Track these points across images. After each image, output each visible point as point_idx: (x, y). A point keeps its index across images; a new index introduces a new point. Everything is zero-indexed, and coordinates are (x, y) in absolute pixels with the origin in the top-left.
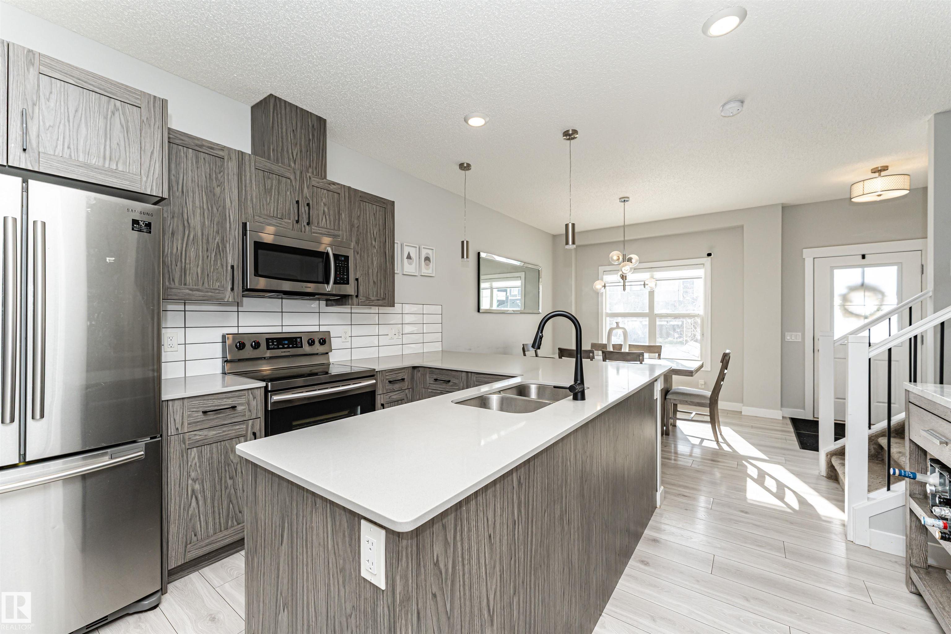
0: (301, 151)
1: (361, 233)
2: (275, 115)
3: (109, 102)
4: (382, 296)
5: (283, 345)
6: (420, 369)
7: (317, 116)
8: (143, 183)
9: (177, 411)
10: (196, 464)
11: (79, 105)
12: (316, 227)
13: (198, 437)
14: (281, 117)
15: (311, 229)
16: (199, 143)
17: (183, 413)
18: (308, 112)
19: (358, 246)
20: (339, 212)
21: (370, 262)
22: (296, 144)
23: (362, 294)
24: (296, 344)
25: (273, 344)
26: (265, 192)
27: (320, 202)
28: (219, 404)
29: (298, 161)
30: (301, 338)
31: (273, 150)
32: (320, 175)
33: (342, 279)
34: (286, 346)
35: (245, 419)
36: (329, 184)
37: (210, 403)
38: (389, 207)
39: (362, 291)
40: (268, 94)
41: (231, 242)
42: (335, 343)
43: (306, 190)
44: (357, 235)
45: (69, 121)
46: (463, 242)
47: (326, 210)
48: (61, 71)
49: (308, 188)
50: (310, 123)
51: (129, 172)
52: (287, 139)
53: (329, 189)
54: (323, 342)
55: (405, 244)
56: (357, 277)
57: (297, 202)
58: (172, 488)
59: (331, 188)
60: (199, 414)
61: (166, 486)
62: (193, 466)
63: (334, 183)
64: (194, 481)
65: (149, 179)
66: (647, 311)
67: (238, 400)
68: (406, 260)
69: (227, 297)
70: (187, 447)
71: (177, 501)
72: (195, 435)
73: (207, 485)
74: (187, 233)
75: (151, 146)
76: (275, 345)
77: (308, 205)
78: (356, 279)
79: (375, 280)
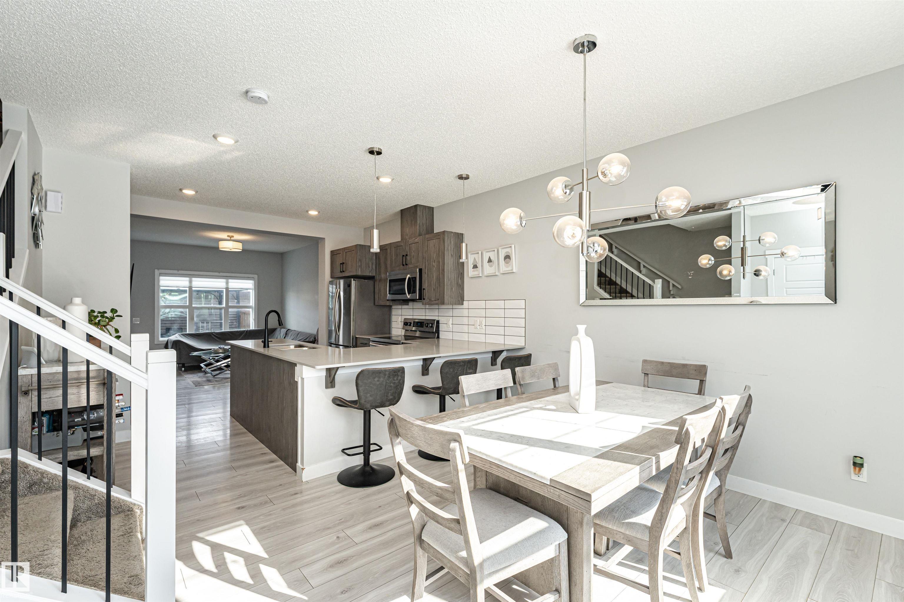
0: (409, 228)
1: (427, 260)
5: (418, 325)
12: (410, 265)
15: (408, 267)
20: (419, 253)
23: (427, 298)
24: (422, 326)
26: (396, 256)
27: (412, 251)
29: (408, 234)
30: (425, 322)
32: (415, 236)
33: (414, 290)
38: (442, 236)
47: (414, 254)
49: (407, 246)
50: (412, 212)
52: (405, 227)
55: (484, 251)
57: (404, 256)
68: (486, 264)
77: (407, 255)
78: (424, 289)
79: (435, 288)
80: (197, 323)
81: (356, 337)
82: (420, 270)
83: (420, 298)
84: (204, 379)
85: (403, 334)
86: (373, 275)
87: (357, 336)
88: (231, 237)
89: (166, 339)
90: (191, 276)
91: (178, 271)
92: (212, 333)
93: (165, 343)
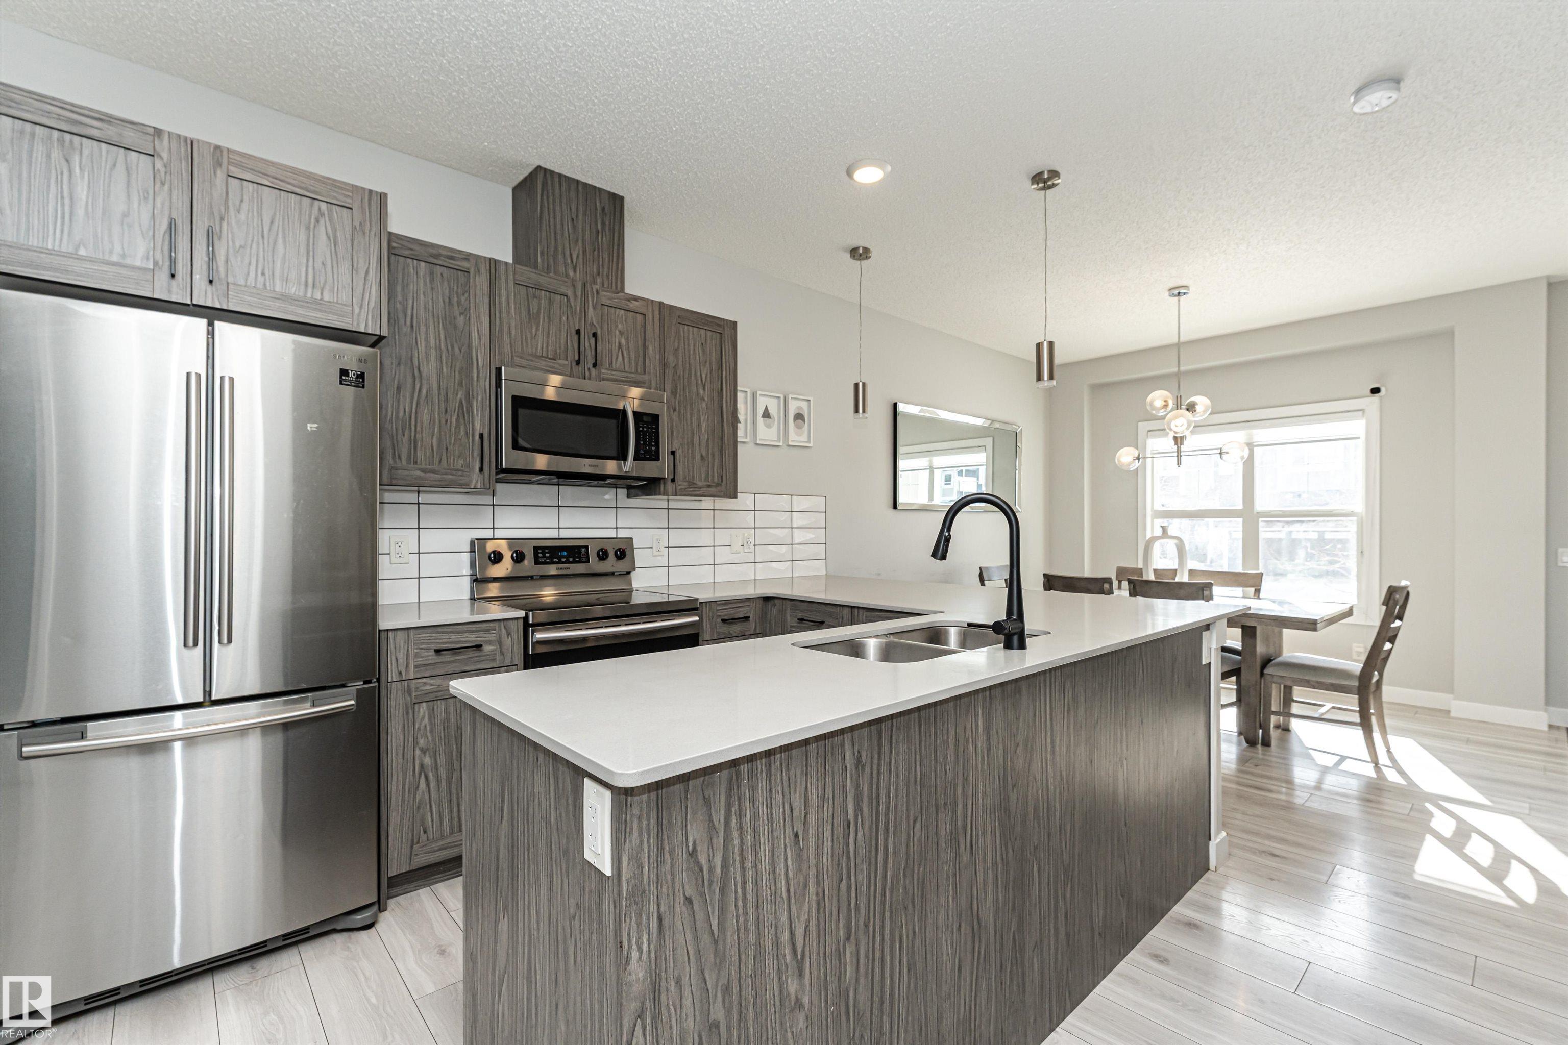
0: (584, 251)
1: (679, 377)
2: (545, 197)
3: (312, 205)
4: (716, 480)
5: (560, 558)
6: (776, 601)
7: (609, 192)
8: (355, 317)
9: (400, 647)
10: (426, 726)
11: (275, 214)
12: (609, 370)
13: (428, 687)
14: (554, 201)
15: (600, 373)
16: (434, 251)
17: (408, 650)
18: (595, 187)
19: (675, 398)
20: (645, 344)
21: (695, 424)
22: (577, 240)
23: (682, 477)
24: (579, 557)
25: (544, 556)
26: (530, 318)
27: (613, 329)
28: (456, 640)
29: (580, 267)
30: (587, 547)
31: (542, 253)
32: (614, 287)
33: (649, 452)
34: (563, 560)
35: (495, 665)
36: (629, 301)
37: (445, 637)
38: (727, 332)
39: (681, 473)
40: (534, 167)
41: (480, 398)
42: (640, 557)
43: (591, 311)
44: (674, 380)
45: (263, 237)
46: (856, 385)
47: (623, 341)
48: (253, 170)
49: (594, 308)
50: (598, 204)
51: (337, 303)
52: (563, 234)
53: (627, 308)
54: (621, 554)
55: (759, 393)
56: (674, 449)
57: (578, 332)
58: (394, 758)
59: (631, 306)
60: (430, 654)
61: (385, 755)
62: (422, 729)
63: (636, 299)
64: (424, 751)
65: (363, 310)
66: (1239, 505)
67: (485, 635)
68: (760, 421)
69: (474, 481)
70: (414, 701)
71: (401, 779)
72: (425, 684)
73: (442, 760)
74: (418, 386)
75: (365, 263)
76: (548, 558)
77: (595, 335)
78: (672, 453)
79: (704, 454)
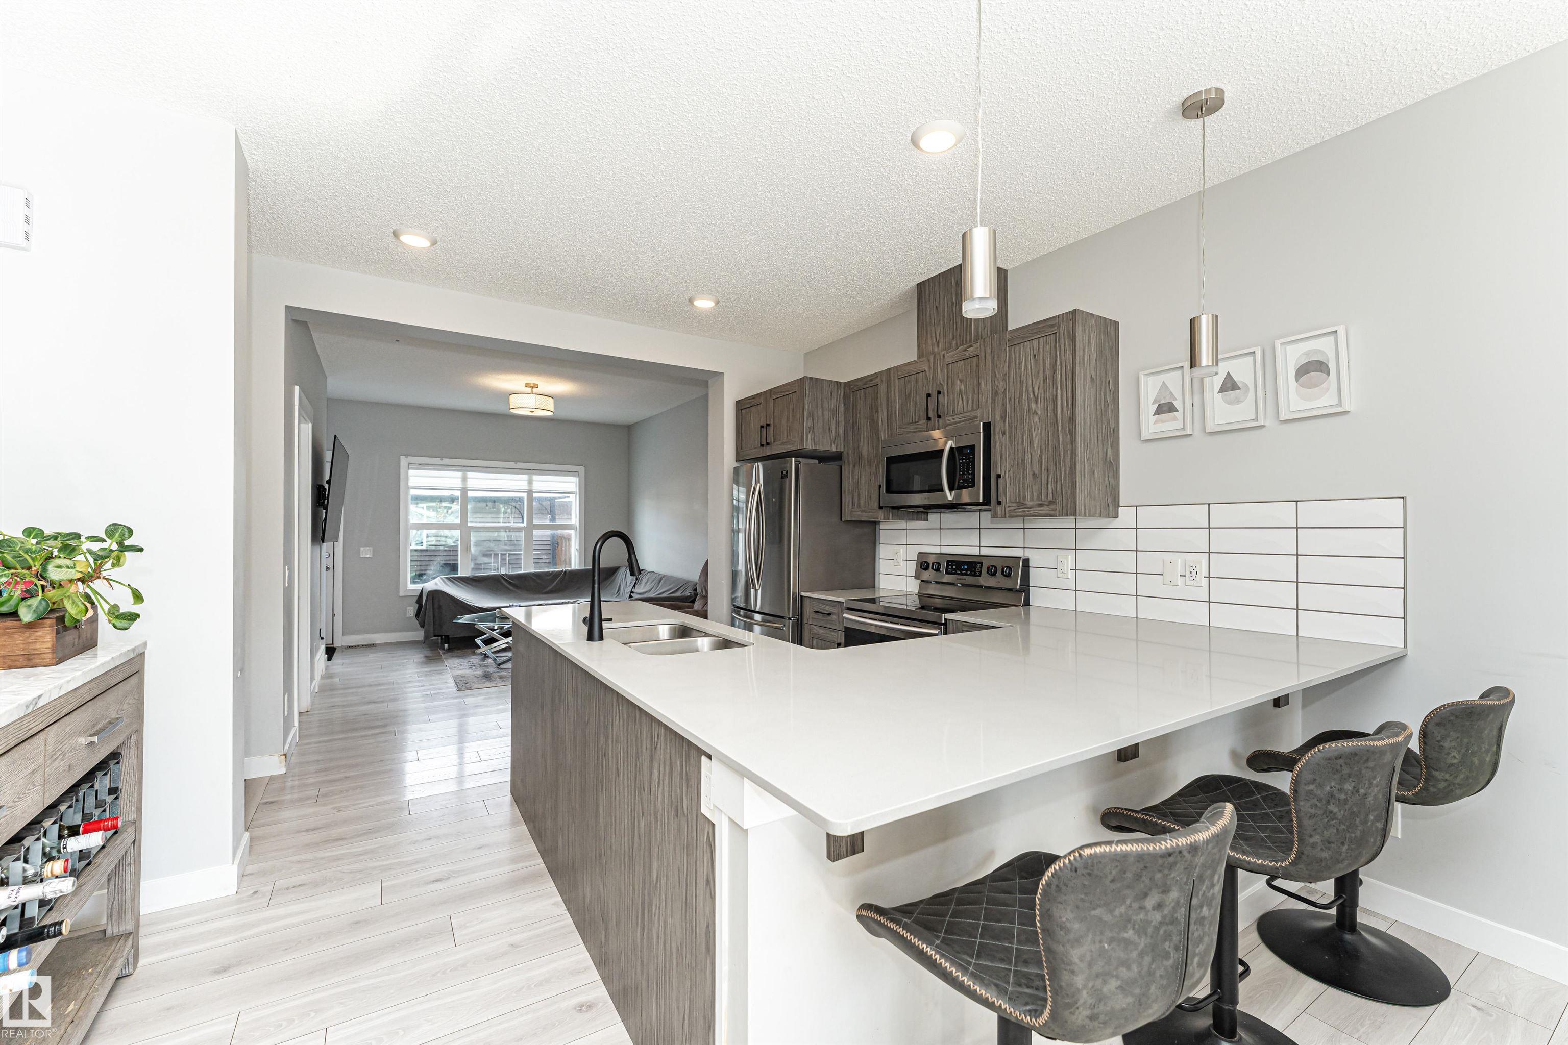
4: (1050, 497)
5: (962, 570)
9: (808, 606)
12: (950, 416)
14: (926, 302)
17: (810, 609)
19: (1004, 422)
20: (979, 382)
21: (1026, 441)
22: (939, 321)
23: (1011, 499)
24: (975, 572)
25: (952, 568)
26: (906, 399)
27: (953, 381)
28: (824, 608)
30: (981, 563)
32: (963, 342)
33: (967, 479)
34: (963, 572)
36: (966, 350)
38: (1063, 327)
39: (1012, 494)
43: (939, 374)
47: (961, 388)
49: (942, 370)
52: (930, 324)
53: (963, 357)
54: (1008, 572)
56: (1001, 472)
57: (927, 396)
59: (968, 353)
67: (833, 609)
70: (812, 636)
77: (940, 392)
78: (999, 476)
79: (1037, 472)
80: (474, 559)
81: (802, 597)
82: (987, 427)
83: (987, 501)
84: (480, 672)
85: (916, 590)
86: (838, 450)
87: (803, 594)
88: (532, 388)
89: (418, 587)
90: (465, 468)
91: (442, 460)
92: (502, 576)
93: (418, 594)
